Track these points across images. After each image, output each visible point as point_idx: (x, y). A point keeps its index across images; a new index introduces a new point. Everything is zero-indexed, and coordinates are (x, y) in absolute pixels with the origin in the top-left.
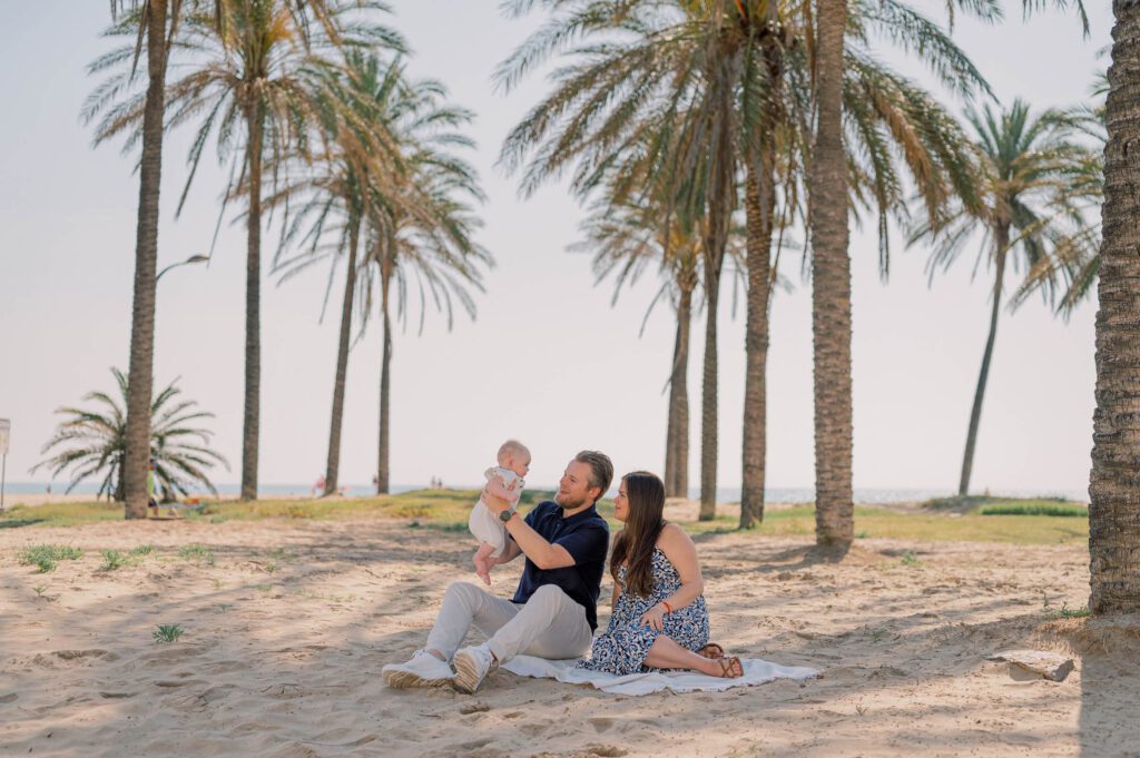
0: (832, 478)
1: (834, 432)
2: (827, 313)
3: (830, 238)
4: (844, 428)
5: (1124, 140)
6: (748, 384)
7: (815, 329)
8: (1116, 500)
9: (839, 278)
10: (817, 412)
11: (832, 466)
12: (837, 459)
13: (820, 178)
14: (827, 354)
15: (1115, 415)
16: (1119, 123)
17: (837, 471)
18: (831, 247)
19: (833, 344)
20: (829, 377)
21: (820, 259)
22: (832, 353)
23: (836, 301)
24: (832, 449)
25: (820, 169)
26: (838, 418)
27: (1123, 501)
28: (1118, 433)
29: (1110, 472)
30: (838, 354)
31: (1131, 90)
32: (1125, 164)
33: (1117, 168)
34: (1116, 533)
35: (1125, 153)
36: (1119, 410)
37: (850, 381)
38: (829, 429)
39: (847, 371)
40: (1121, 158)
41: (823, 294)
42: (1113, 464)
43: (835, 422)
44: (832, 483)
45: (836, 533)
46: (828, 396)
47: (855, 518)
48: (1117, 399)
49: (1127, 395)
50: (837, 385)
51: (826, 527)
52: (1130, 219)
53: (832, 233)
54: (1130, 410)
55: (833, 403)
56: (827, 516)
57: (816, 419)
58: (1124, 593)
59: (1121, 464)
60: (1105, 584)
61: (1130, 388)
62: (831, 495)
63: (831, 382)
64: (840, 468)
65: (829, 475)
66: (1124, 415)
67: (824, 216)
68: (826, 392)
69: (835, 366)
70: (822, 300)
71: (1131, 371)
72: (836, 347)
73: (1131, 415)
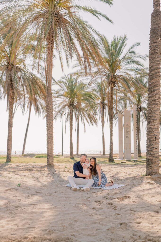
0: (51, 153)
1: (51, 145)
2: (50, 124)
3: (50, 111)
4: (52, 144)
5: (151, 110)
6: (8, 134)
7: (47, 127)
8: (152, 159)
9: (51, 118)
10: (47, 141)
11: (51, 151)
12: (51, 150)
13: (48, 100)
14: (50, 131)
15: (151, 148)
16: (151, 107)
17: (51, 152)
18: (50, 112)
19: (51, 129)
20: (50, 135)
21: (48, 114)
22: (51, 131)
23: (51, 122)
24: (51, 148)
25: (48, 98)
26: (52, 143)
27: (153, 160)
28: (152, 150)
29: (151, 155)
30: (52, 131)
31: (152, 103)
32: (152, 113)
33: (151, 113)
34: (152, 164)
35: (152, 111)
36: (152, 147)
37: (53, 136)
38: (50, 144)
39: (53, 134)
40: (151, 112)
41: (49, 121)
42: (151, 154)
43: (51, 143)
44: (51, 154)
45: (51, 163)
46: (50, 139)
47: (54, 160)
48: (151, 145)
49: (153, 145)
50: (51, 137)
51: (49, 162)
52: (153, 121)
53: (51, 110)
54: (153, 147)
55: (51, 140)
56: (49, 160)
57: (47, 143)
58: (153, 172)
59: (152, 154)
60: (150, 171)
61: (153, 144)
62: (50, 156)
63: (50, 136)
64: (52, 151)
65: (50, 153)
66: (152, 148)
67: (49, 107)
68: (50, 138)
69: (51, 133)
70: (49, 122)
71: (153, 141)
72: (51, 130)
73: (153, 148)
